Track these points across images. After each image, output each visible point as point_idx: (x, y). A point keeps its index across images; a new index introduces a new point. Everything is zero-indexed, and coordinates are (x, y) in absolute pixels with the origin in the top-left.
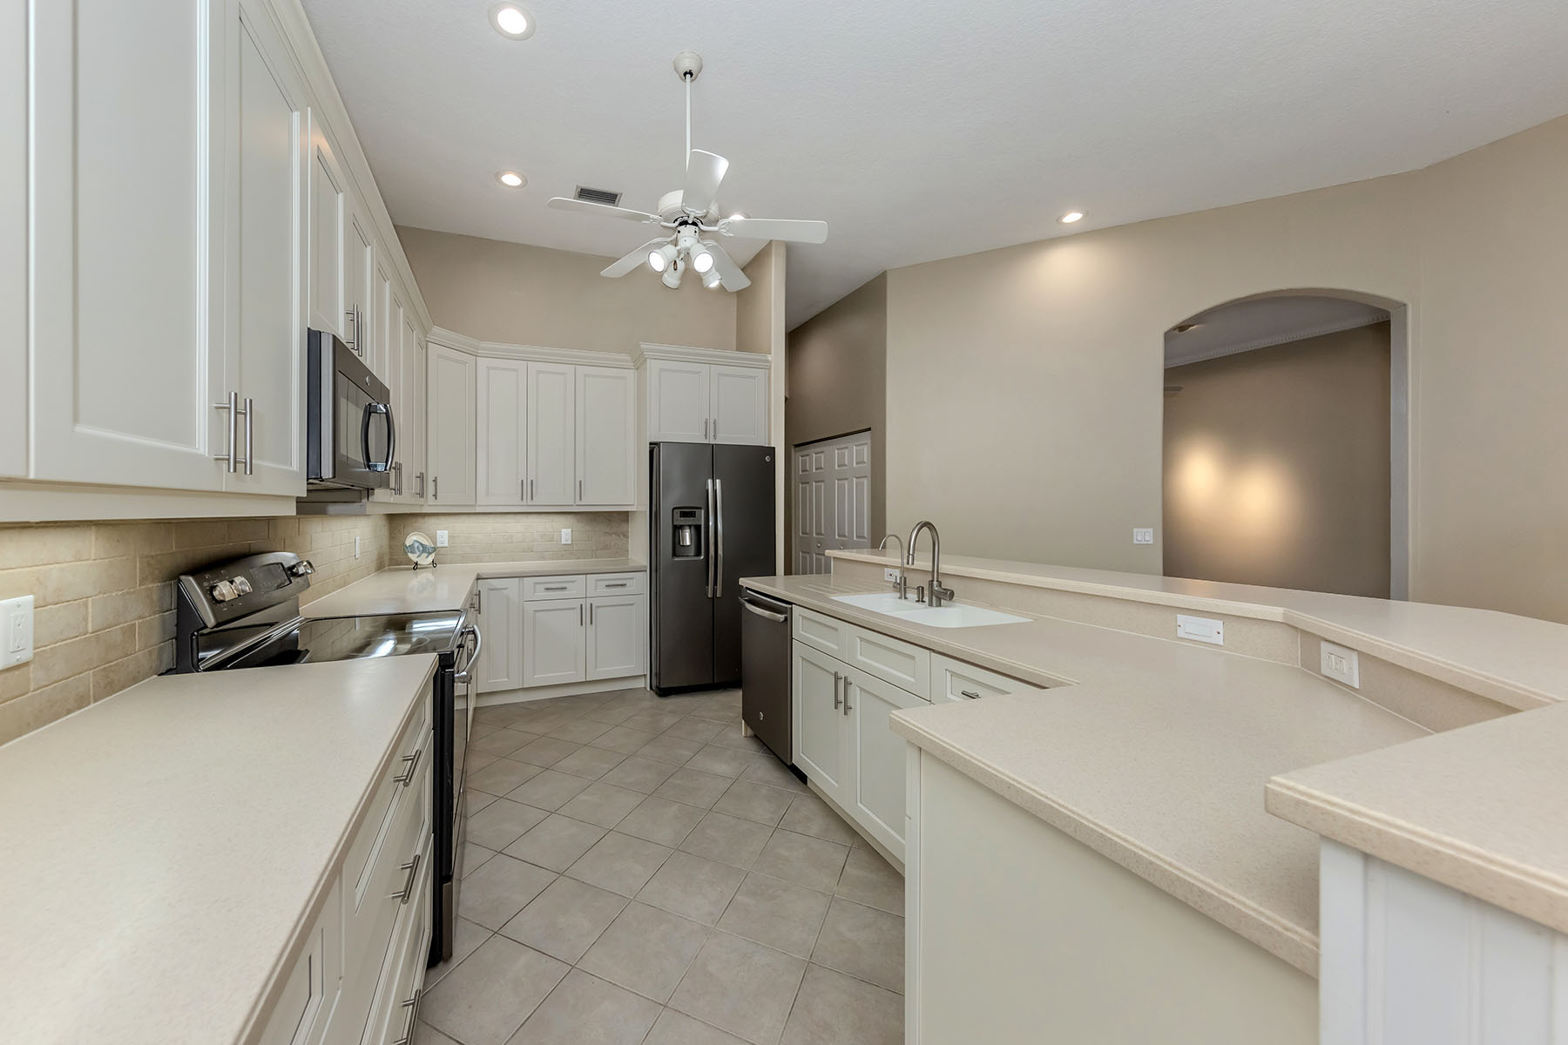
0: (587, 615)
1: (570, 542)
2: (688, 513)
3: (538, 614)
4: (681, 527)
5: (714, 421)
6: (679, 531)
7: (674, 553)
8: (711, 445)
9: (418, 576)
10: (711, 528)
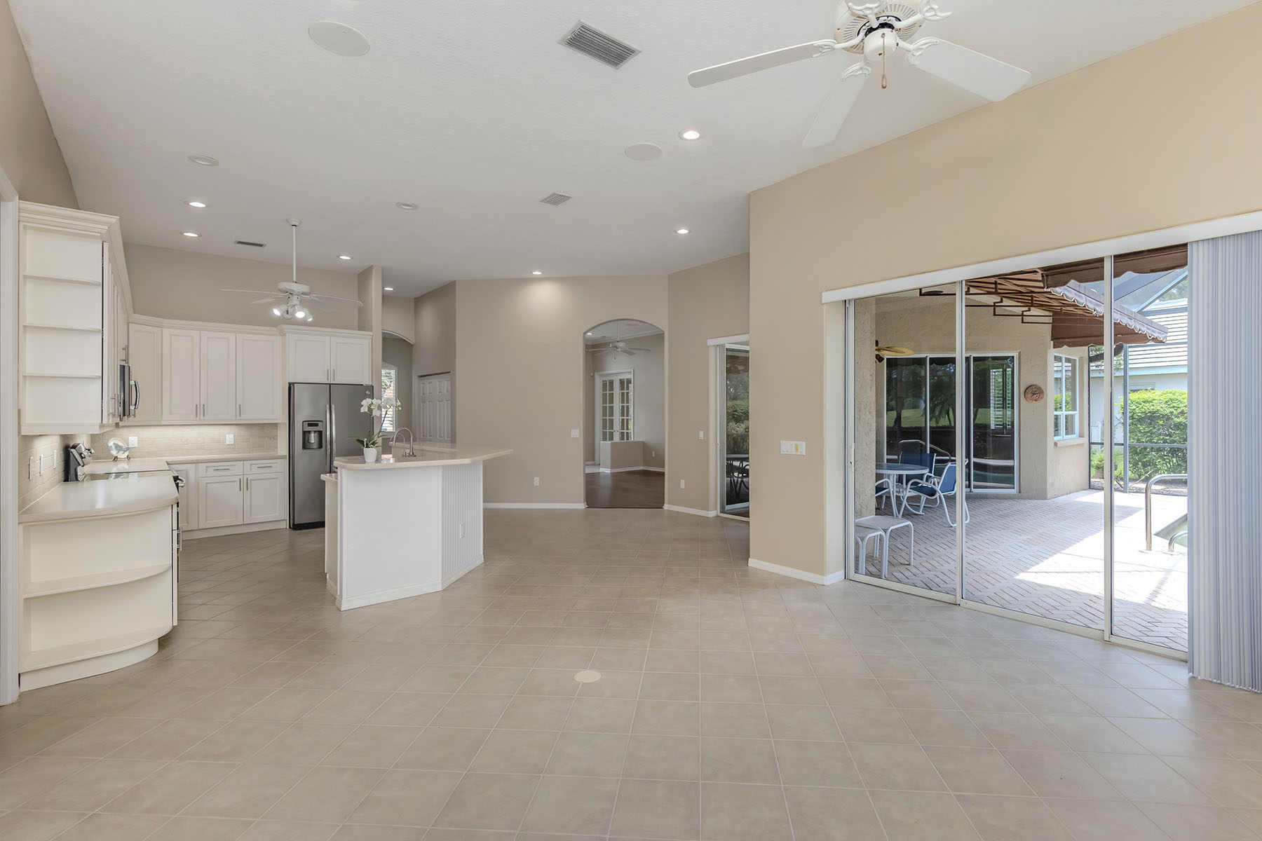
0: (245, 485)
1: (233, 443)
2: (313, 424)
3: (208, 485)
4: (309, 432)
5: (334, 370)
6: (307, 434)
7: (304, 447)
8: (330, 384)
9: (117, 465)
10: (328, 433)
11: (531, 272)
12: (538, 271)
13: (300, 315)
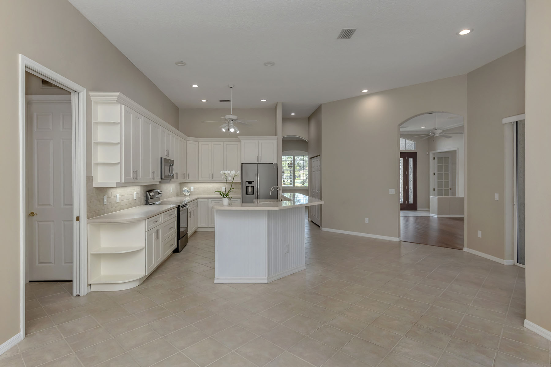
2: (250, 183)
5: (260, 157)
6: (248, 187)
7: (247, 194)
8: (257, 163)
9: (185, 198)
10: (256, 187)
11: (361, 91)
12: (366, 90)
13: (232, 130)
